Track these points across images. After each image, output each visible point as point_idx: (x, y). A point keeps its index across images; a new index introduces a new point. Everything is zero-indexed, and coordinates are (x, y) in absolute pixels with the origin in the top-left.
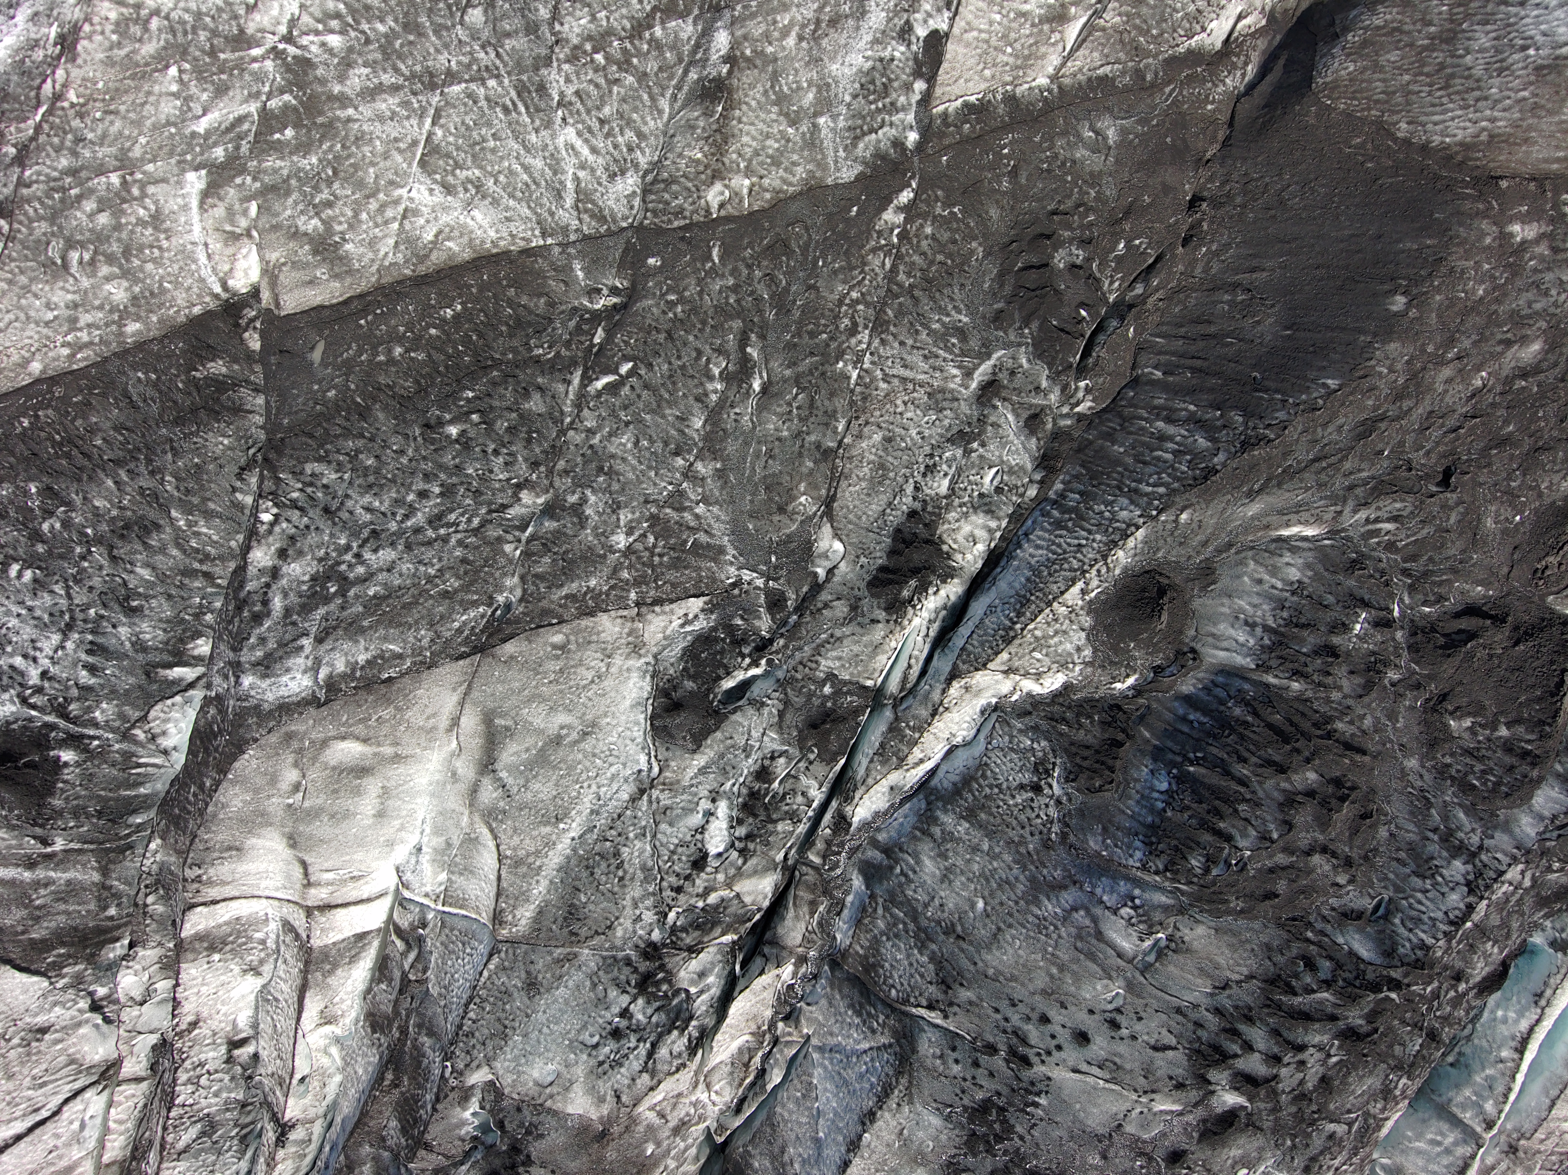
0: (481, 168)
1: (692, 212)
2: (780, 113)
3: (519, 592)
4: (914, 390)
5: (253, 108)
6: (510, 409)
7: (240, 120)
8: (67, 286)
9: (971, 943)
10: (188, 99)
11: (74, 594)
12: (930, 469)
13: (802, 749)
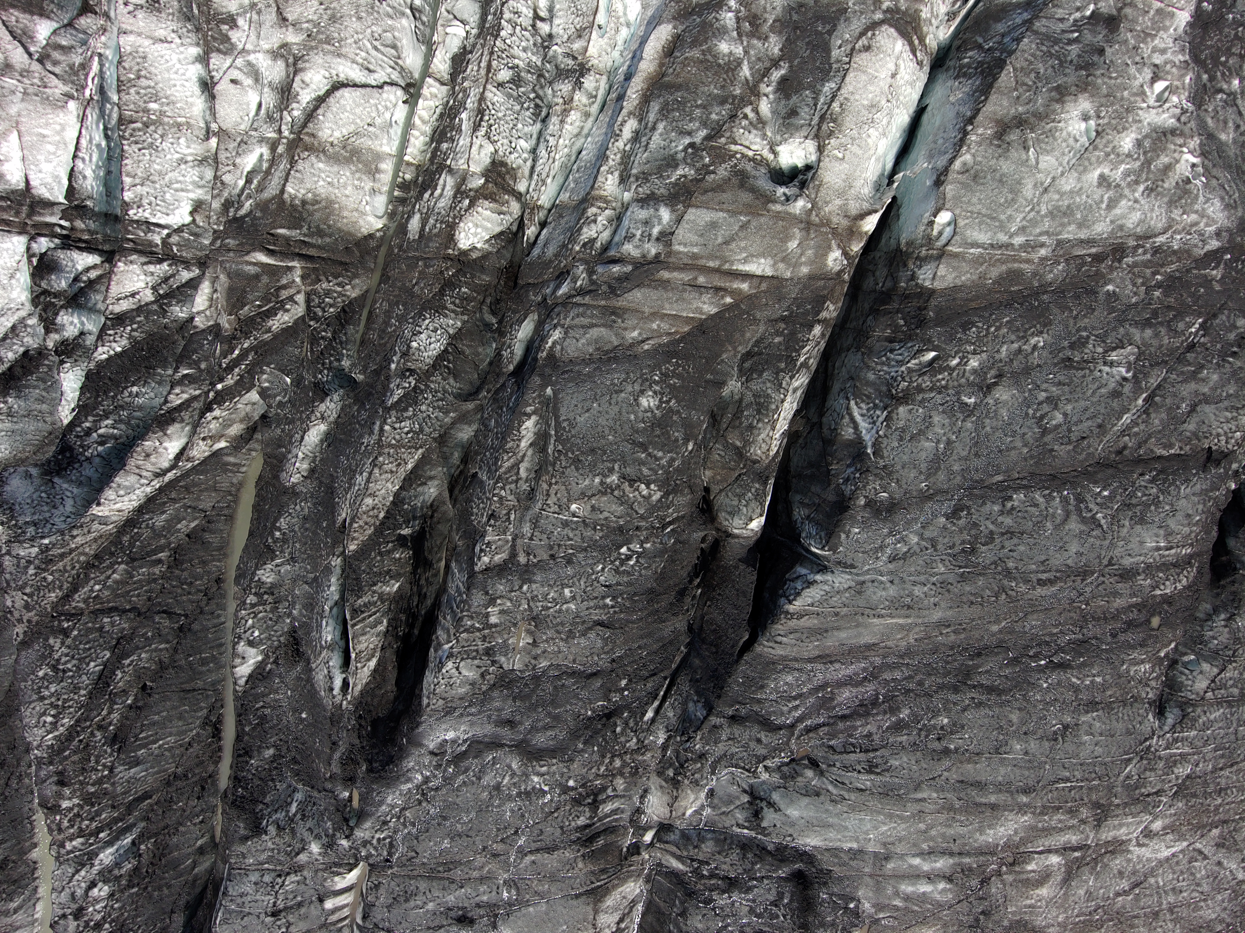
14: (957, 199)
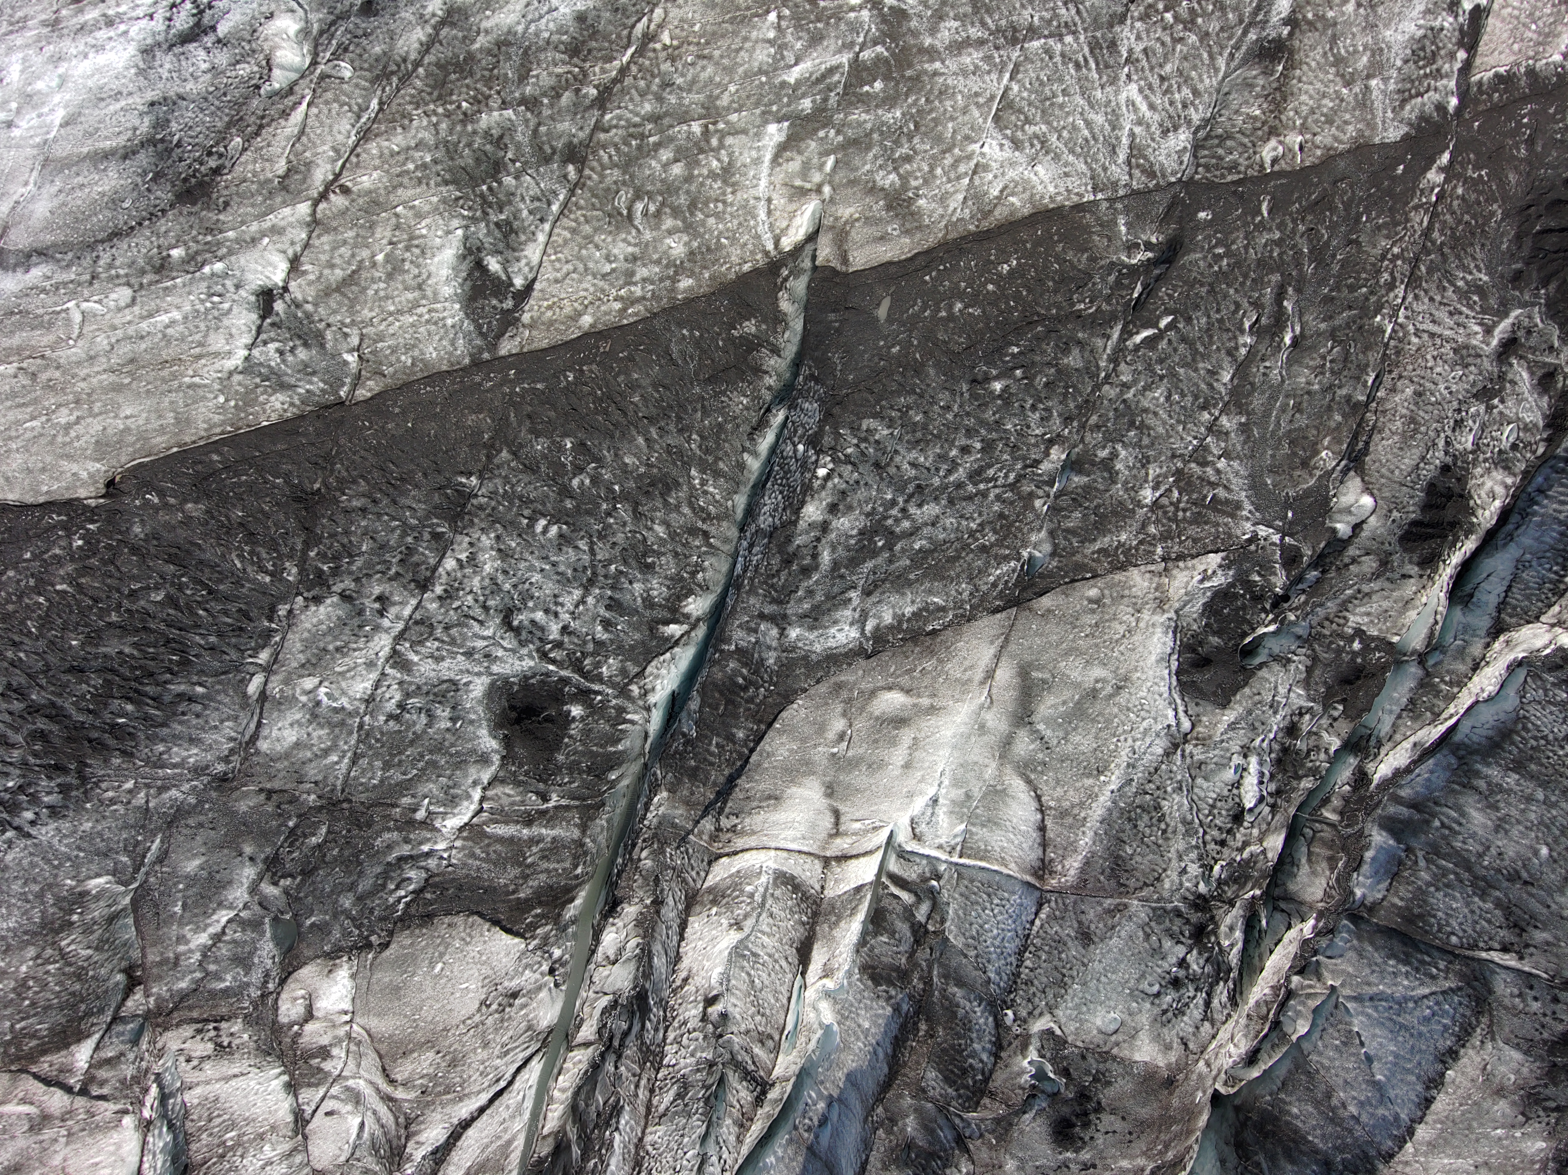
0: (1048, 123)
1: (1247, 167)
2: (1337, 74)
3: (1047, 548)
4: (1442, 346)
5: (845, 58)
6: (1049, 364)
7: (831, 71)
8: (630, 238)
9: (1541, 887)
10: (782, 47)
11: (598, 550)
12: (1459, 424)
13: (1327, 706)
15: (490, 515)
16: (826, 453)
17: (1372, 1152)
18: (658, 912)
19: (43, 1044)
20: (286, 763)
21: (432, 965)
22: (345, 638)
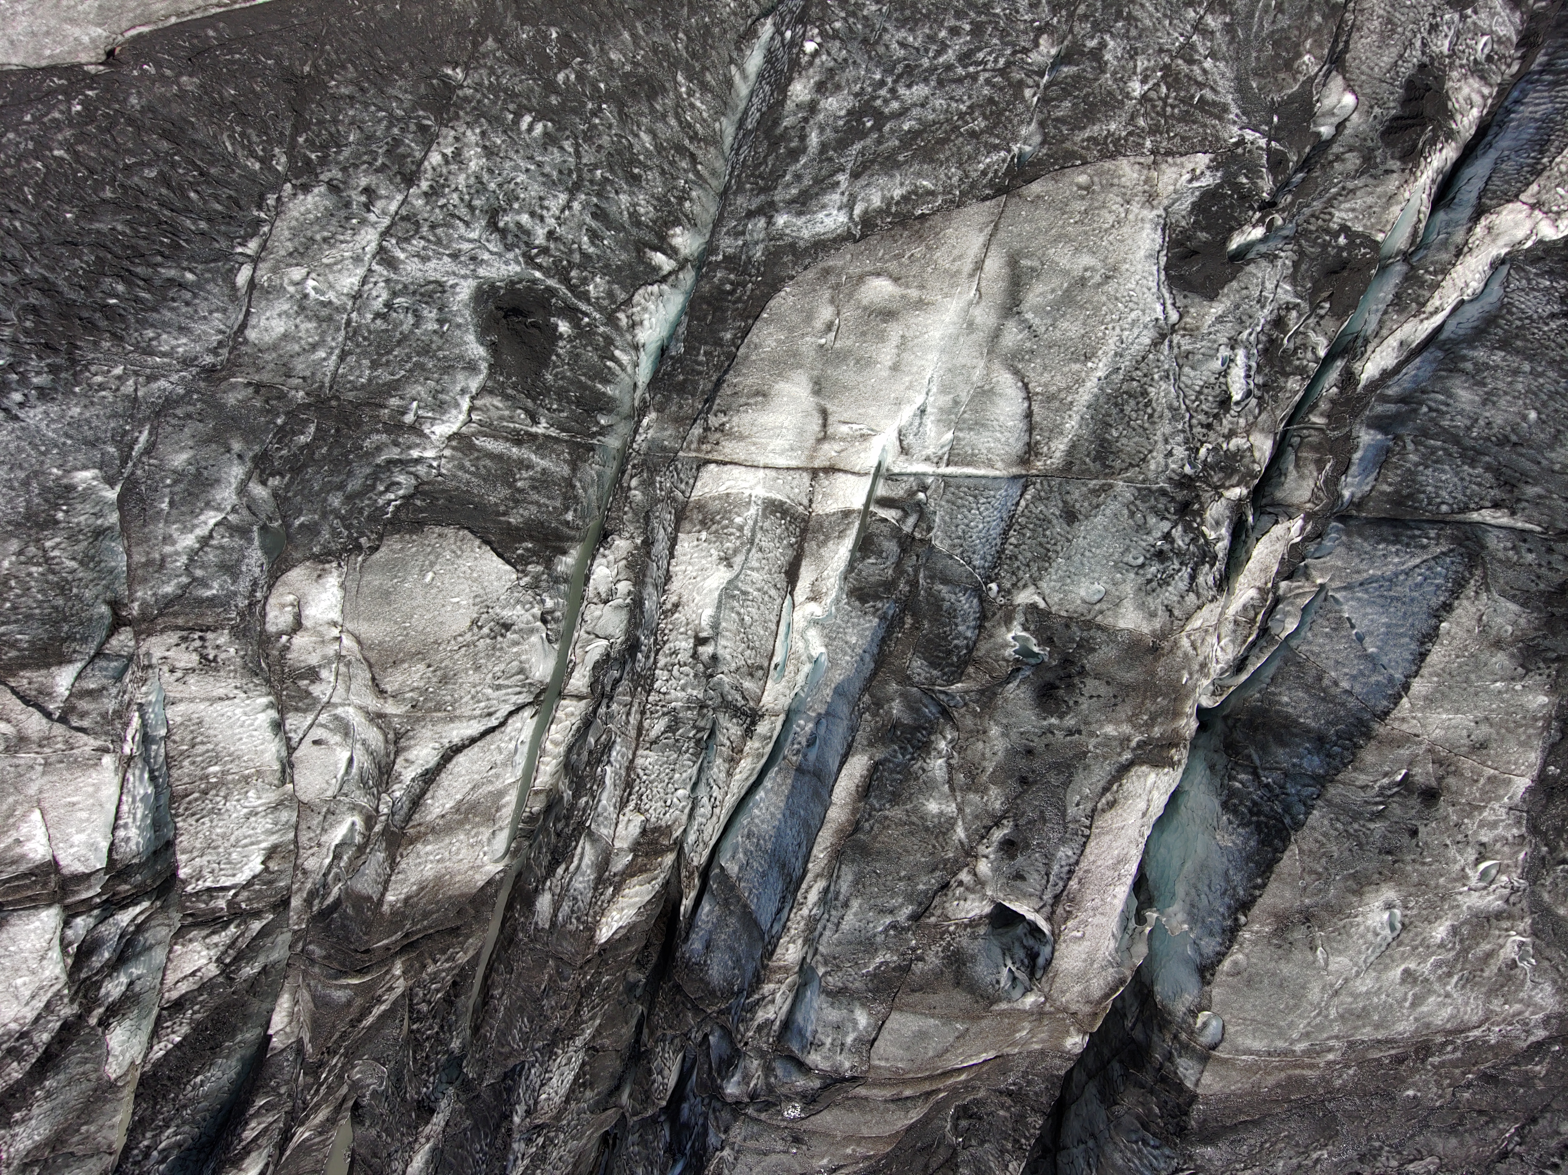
3: (1037, 140)
9: (1531, 447)
11: (583, 154)
12: (1434, 28)
13: (1315, 307)
14: (1224, 1004)
15: (475, 108)
16: (813, 23)
17: (1367, 716)
18: (648, 554)
19: (24, 657)
20: (274, 355)
21: (422, 573)
22: (332, 229)
